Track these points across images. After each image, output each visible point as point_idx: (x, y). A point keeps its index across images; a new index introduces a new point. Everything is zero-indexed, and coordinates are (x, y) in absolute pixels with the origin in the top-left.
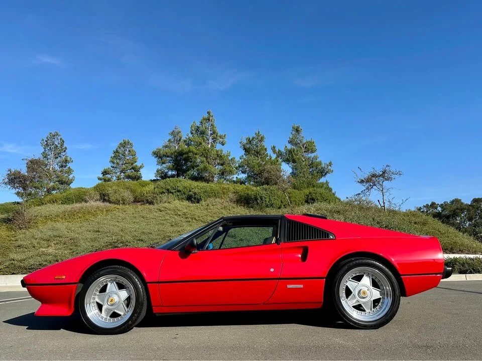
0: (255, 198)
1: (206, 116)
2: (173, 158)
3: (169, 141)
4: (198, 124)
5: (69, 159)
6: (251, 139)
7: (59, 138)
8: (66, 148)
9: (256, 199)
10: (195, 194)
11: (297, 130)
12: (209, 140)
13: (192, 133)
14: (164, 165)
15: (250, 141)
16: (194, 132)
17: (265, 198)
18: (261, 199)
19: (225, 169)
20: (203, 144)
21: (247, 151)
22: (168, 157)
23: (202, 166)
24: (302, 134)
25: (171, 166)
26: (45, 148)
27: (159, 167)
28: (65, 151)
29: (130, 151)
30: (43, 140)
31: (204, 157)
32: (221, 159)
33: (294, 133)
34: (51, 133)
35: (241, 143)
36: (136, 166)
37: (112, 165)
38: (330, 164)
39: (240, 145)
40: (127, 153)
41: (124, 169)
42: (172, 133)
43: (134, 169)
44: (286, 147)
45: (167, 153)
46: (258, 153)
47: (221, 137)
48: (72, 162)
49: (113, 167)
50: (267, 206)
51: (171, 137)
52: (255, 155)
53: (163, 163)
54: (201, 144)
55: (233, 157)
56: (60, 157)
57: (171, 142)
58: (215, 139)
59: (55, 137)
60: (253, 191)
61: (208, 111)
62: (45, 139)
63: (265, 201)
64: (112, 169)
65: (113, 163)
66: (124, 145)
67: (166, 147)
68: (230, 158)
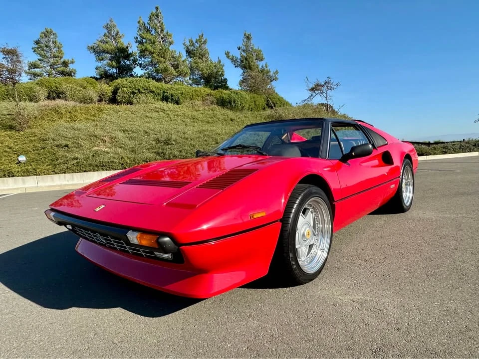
2: (113, 55)
3: (105, 35)
9: (230, 102)
10: (172, 95)
11: (248, 38)
14: (104, 62)
16: (142, 28)
18: (234, 102)
22: (107, 53)
24: (252, 41)
25: (114, 64)
29: (54, 42)
33: (245, 40)
35: (184, 44)
37: (40, 58)
38: (277, 72)
40: (51, 44)
42: (107, 27)
45: (108, 49)
46: (202, 56)
49: (40, 61)
57: (107, 36)
58: (165, 39)
66: (47, 34)
67: (102, 41)
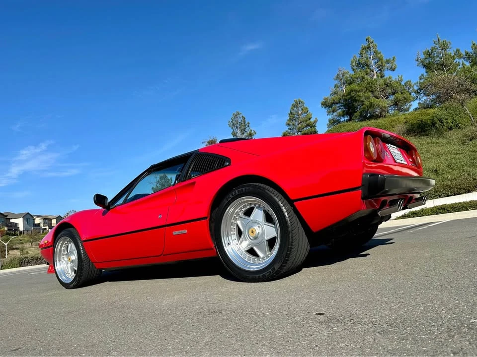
0: (432, 123)
1: (365, 45)
2: (342, 103)
3: (336, 86)
4: (358, 57)
5: (253, 132)
6: (430, 51)
7: (241, 116)
8: (249, 123)
9: (434, 124)
12: (373, 72)
13: (353, 70)
14: (335, 114)
15: (429, 54)
16: (355, 67)
17: (447, 119)
18: (441, 122)
19: (397, 98)
20: (366, 77)
21: (428, 67)
22: (337, 103)
23: (367, 103)
25: (341, 113)
26: (232, 128)
27: (330, 117)
28: (248, 126)
29: (302, 109)
30: (229, 122)
31: (370, 91)
32: (391, 88)
34: (234, 114)
35: (417, 60)
36: (310, 122)
37: (289, 127)
39: (417, 63)
40: (300, 112)
41: (300, 128)
42: (338, 77)
43: (309, 126)
44: (474, 45)
45: (334, 100)
46: (442, 66)
47: (388, 62)
48: (256, 133)
49: (290, 129)
50: (451, 129)
51: (336, 82)
52: (439, 69)
53: (333, 112)
54: (363, 78)
55: (407, 80)
56: (246, 132)
57: (338, 87)
58: (381, 68)
59: (238, 116)
60: (428, 114)
61: (367, 37)
62: (231, 121)
63: (447, 123)
64: (289, 131)
65: (289, 125)
66: (296, 105)
67: (335, 93)
68: (403, 83)
